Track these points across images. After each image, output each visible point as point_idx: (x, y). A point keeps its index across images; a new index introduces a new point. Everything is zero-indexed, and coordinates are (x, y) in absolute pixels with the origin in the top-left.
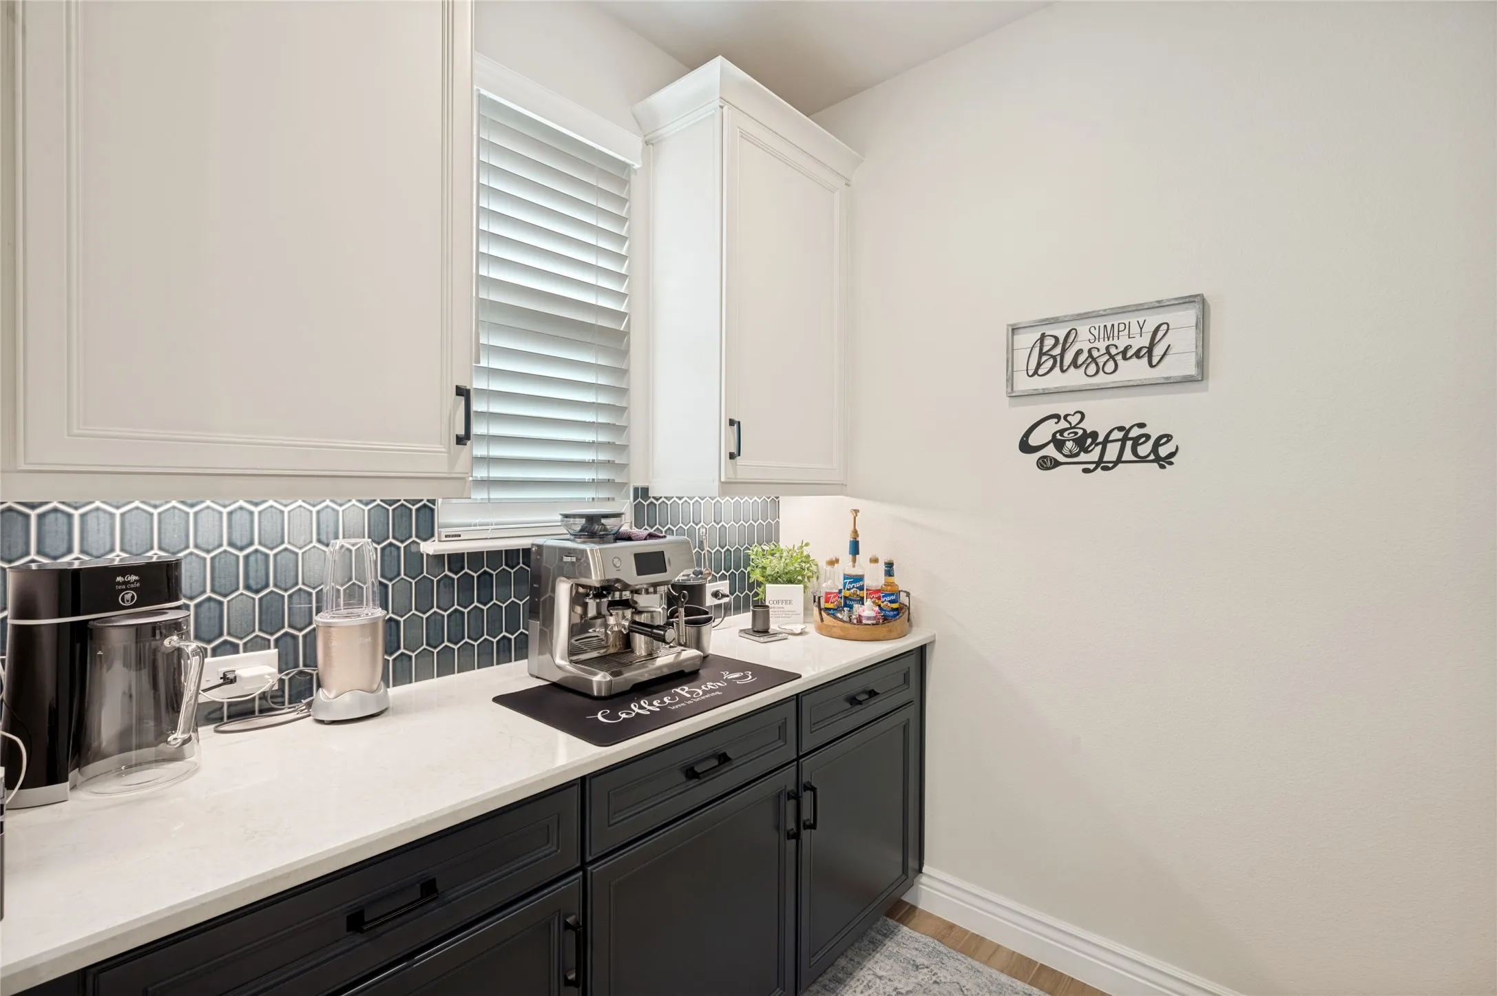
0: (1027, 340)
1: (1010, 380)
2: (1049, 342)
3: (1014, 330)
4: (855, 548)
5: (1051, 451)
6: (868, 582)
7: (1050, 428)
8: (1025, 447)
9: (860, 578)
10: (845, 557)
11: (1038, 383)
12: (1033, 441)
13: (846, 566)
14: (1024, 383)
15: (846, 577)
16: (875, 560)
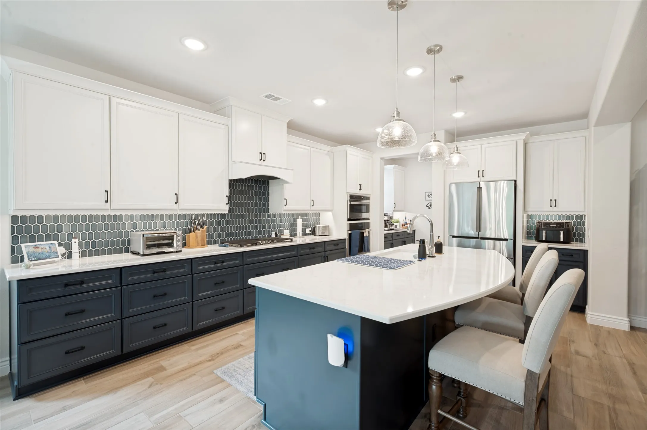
0: (427, 194)
1: (425, 199)
2: (430, 194)
3: (426, 193)
4: (406, 218)
5: (430, 207)
6: (407, 223)
7: (430, 204)
8: (427, 206)
9: (406, 222)
10: (405, 219)
11: (428, 199)
12: (428, 205)
13: (405, 221)
14: (427, 199)
15: (405, 222)
16: (408, 220)
